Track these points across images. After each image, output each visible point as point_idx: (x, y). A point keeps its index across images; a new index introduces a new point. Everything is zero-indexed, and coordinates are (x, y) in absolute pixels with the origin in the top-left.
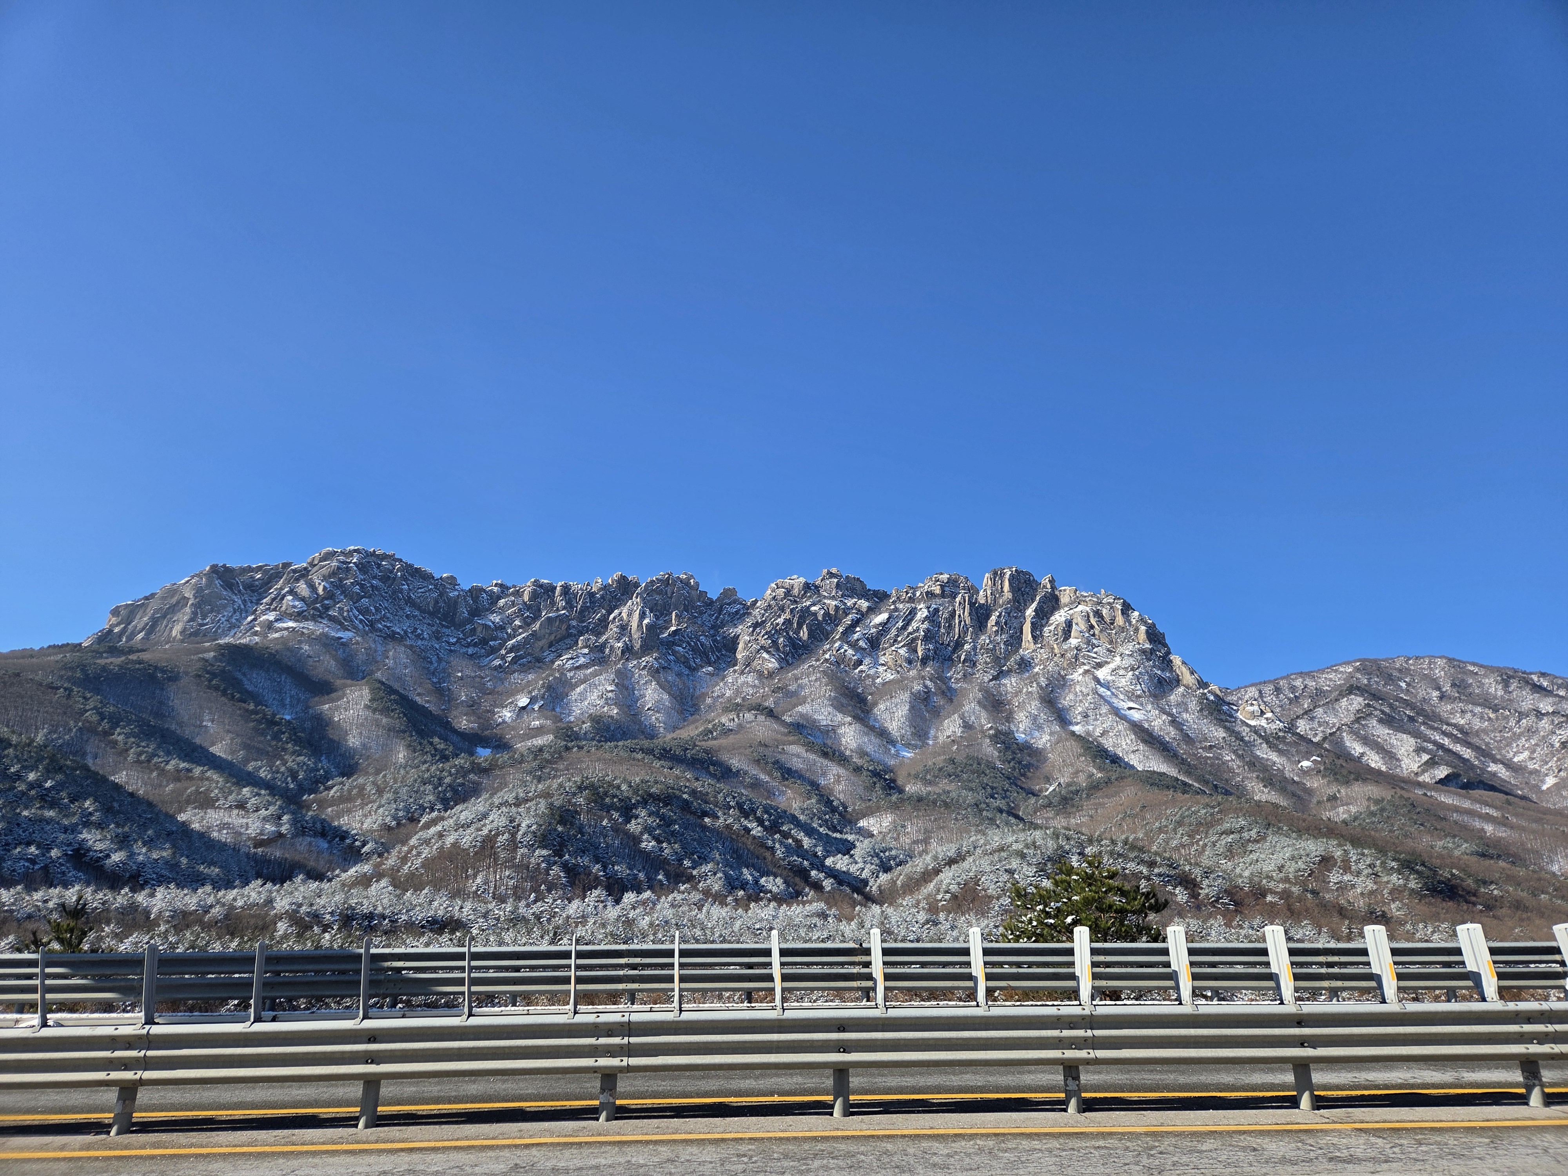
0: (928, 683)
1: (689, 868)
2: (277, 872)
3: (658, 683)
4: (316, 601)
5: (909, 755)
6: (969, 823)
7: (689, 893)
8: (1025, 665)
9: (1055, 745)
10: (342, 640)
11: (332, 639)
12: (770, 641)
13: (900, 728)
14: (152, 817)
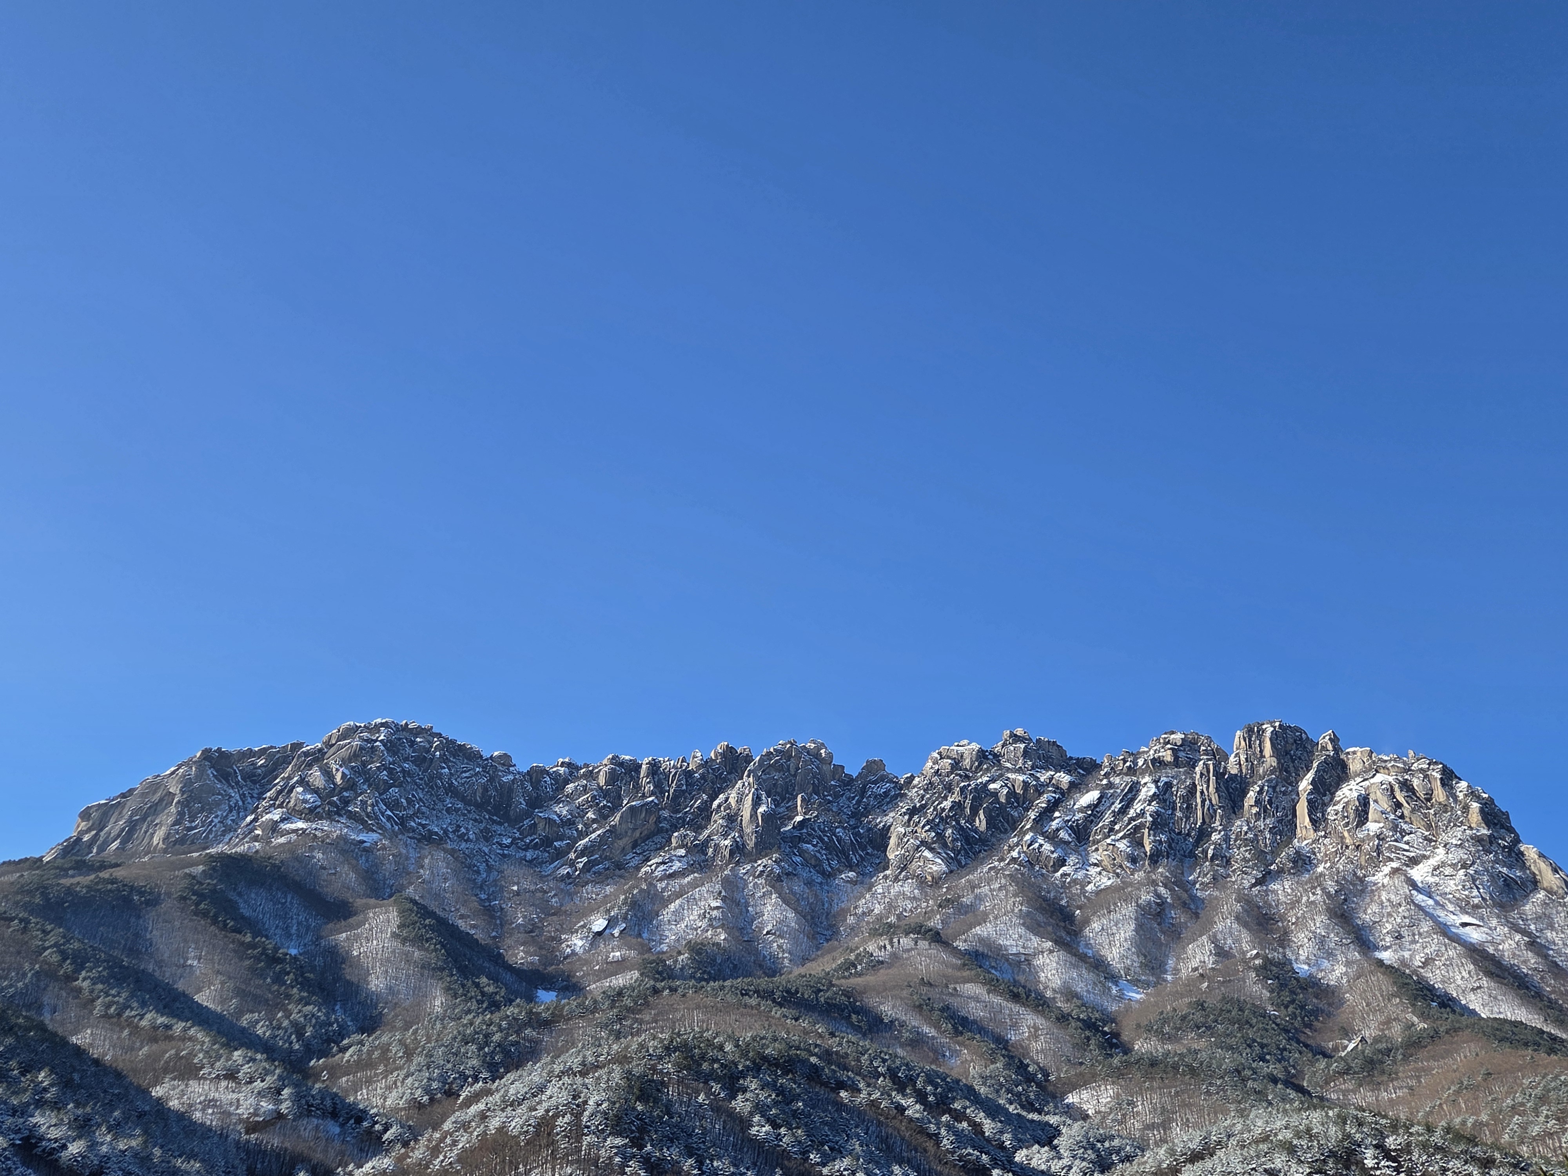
0: (1162, 890)
1: (818, 1164)
2: (274, 1167)
3: (780, 896)
4: (332, 793)
5: (1138, 996)
6: (1226, 1098)
8: (1302, 862)
9: (1354, 981)
10: (365, 844)
11: (351, 843)
12: (933, 834)
13: (1122, 957)
14: (120, 1093)
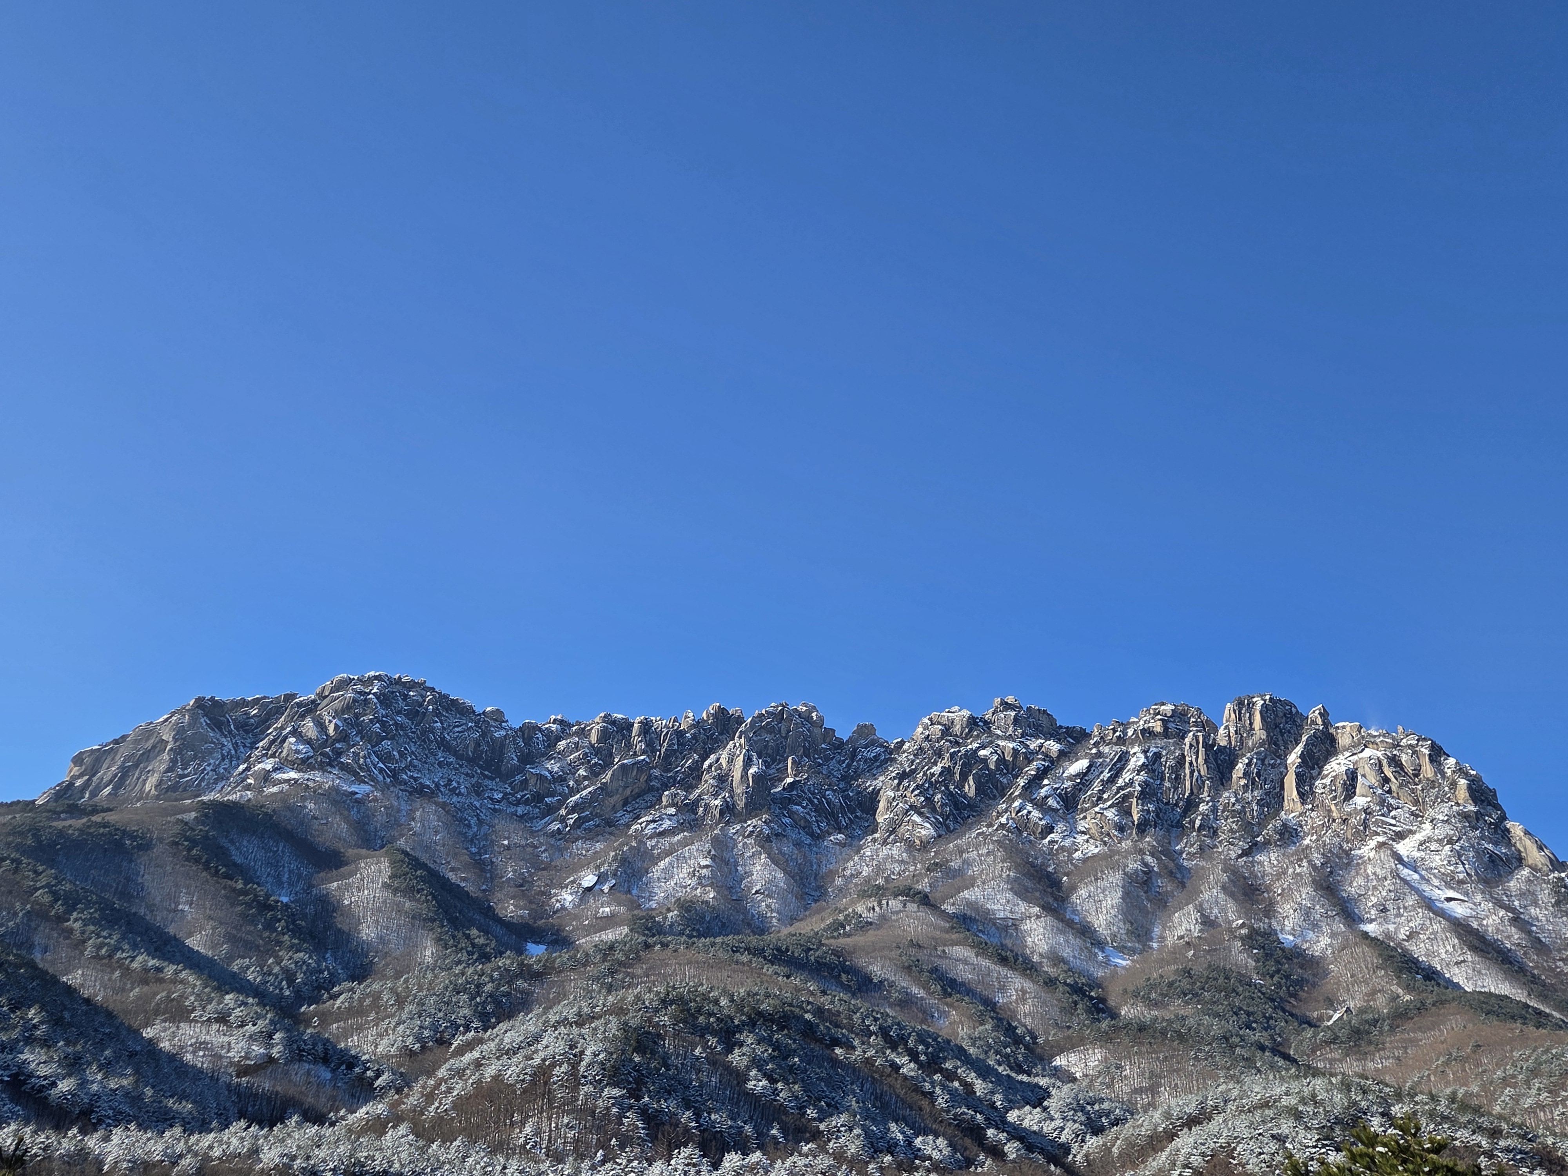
0: (1149, 859)
1: (815, 1119)
2: (265, 1110)
3: (769, 856)
4: (324, 744)
5: (1124, 963)
6: (1216, 1065)
7: (815, 1157)
8: (1289, 834)
9: (1339, 952)
10: (357, 796)
11: (343, 794)
12: (923, 799)
13: (1109, 924)
14: (111, 1032)
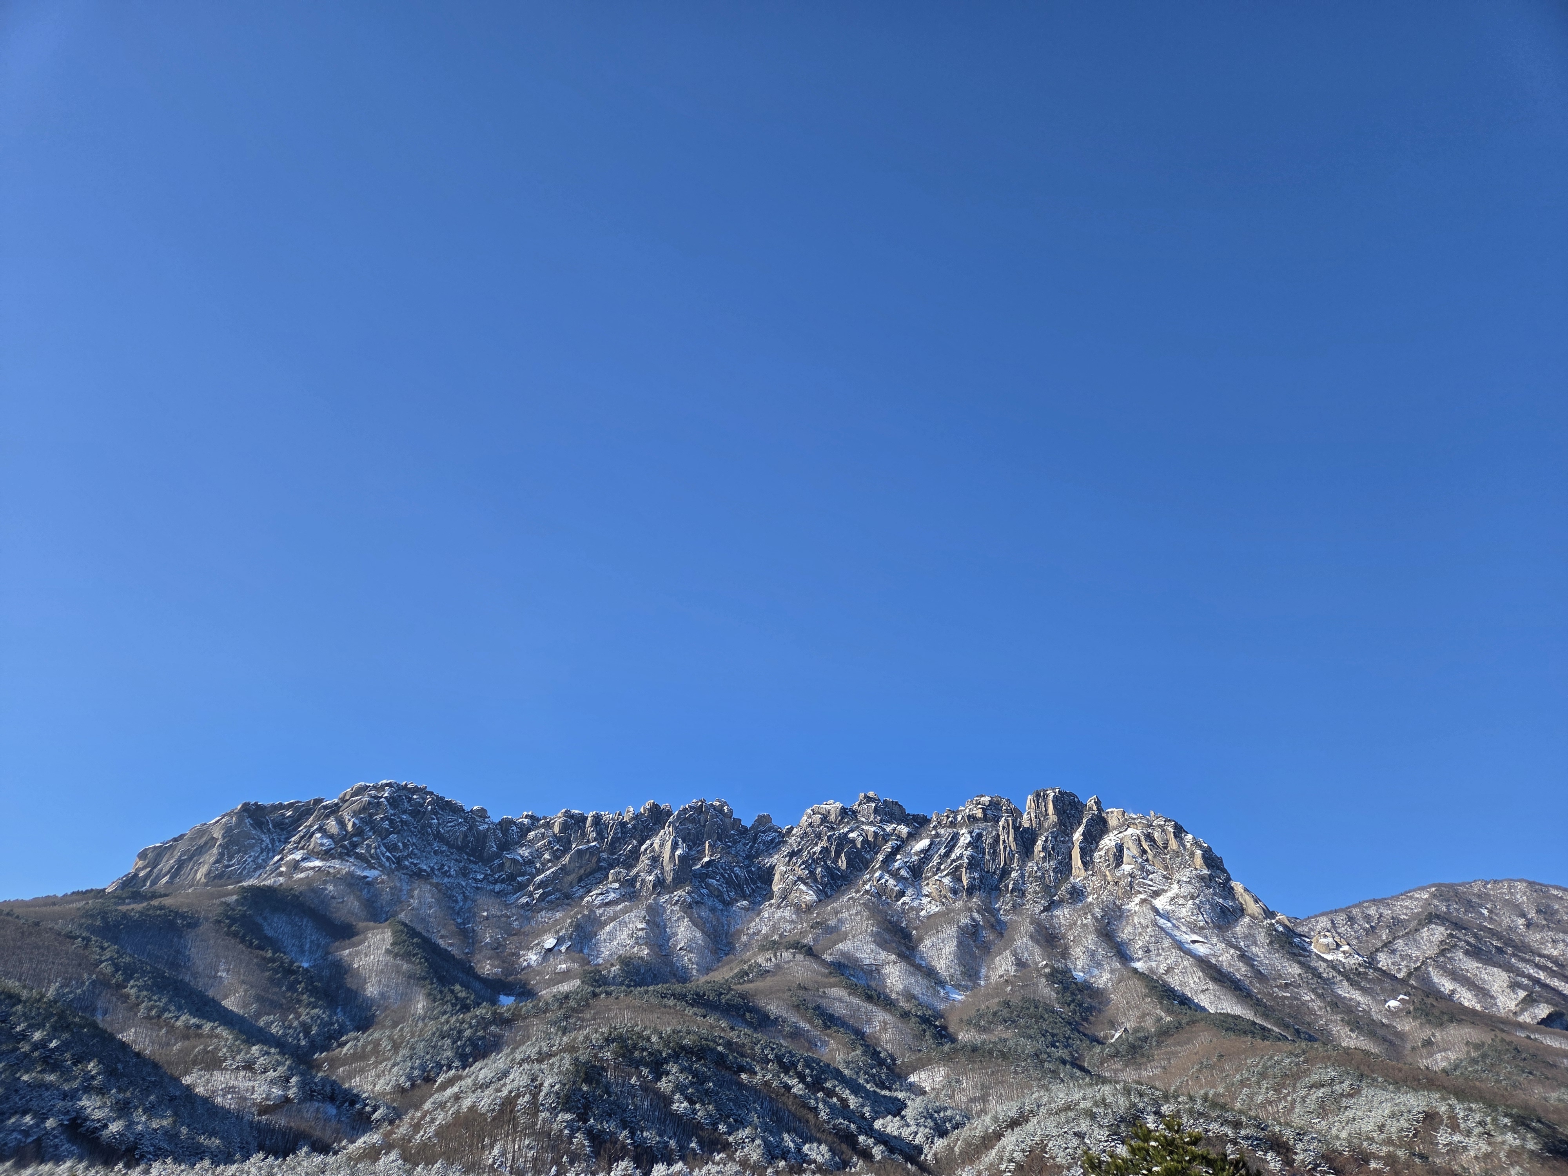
0: (976, 915)
1: (725, 1133)
2: (280, 1143)
3: (691, 920)
4: (344, 838)
5: (960, 998)
6: (1030, 1077)
7: (725, 1165)
8: (1077, 894)
9: (1117, 984)
10: (368, 879)
11: (357, 878)
12: (807, 872)
13: (948, 967)
14: (156, 1080)
